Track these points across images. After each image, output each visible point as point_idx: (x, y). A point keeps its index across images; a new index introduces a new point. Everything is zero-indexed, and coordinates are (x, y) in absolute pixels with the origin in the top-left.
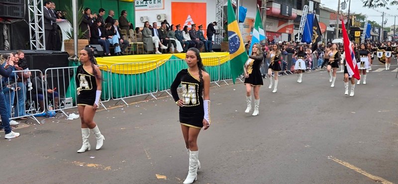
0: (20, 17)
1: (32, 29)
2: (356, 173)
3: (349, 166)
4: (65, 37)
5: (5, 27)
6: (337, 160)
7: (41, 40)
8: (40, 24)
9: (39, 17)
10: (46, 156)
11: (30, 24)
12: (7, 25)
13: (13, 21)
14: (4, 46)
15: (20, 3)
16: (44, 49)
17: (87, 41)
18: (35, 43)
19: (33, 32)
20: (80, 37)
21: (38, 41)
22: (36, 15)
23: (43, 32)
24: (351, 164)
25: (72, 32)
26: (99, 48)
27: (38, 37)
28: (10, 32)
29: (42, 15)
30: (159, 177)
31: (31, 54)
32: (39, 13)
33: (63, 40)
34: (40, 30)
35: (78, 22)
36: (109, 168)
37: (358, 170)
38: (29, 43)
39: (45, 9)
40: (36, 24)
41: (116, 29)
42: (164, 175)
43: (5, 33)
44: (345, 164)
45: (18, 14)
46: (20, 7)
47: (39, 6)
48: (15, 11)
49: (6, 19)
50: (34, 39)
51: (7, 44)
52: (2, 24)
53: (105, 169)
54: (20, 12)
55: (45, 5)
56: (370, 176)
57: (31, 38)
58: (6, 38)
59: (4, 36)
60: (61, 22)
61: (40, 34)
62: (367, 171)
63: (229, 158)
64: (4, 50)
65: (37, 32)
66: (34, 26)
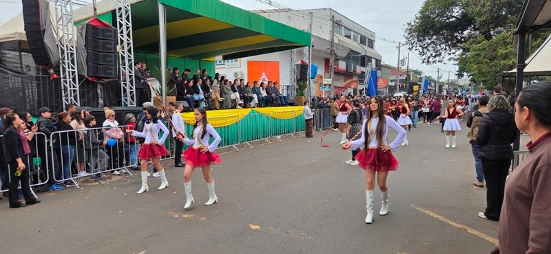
0: (113, 76)
1: (124, 88)
2: (440, 221)
3: (432, 214)
4: (153, 95)
5: (99, 86)
6: (420, 209)
7: (132, 98)
8: (131, 82)
9: (130, 76)
10: (142, 207)
11: (122, 83)
12: (101, 84)
13: (106, 80)
14: (98, 103)
15: (113, 64)
16: (135, 105)
17: (174, 98)
18: (126, 100)
19: (125, 90)
20: (168, 94)
21: (129, 99)
22: (128, 74)
23: (134, 90)
24: (434, 212)
25: (161, 89)
26: (186, 104)
27: (129, 95)
28: (103, 90)
29: (133, 74)
30: (253, 227)
31: (123, 110)
32: (130, 72)
33: (152, 97)
34: (131, 88)
35: (166, 80)
36: (203, 218)
37: (441, 218)
38: (121, 100)
39: (135, 69)
40: (128, 83)
41: (199, 87)
42: (258, 225)
43: (99, 91)
44: (428, 212)
45: (111, 74)
46: (113, 68)
47: (130, 67)
48: (108, 71)
49: (100, 78)
50: (126, 96)
51: (101, 101)
52: (97, 83)
53: (200, 220)
54: (113, 72)
55: (135, 65)
56: (454, 224)
57: (123, 95)
58: (100, 95)
59: (97, 94)
60: (150, 81)
61: (131, 92)
62: (450, 219)
63: (317, 208)
64: (97, 107)
65: (128, 90)
66: (125, 84)
